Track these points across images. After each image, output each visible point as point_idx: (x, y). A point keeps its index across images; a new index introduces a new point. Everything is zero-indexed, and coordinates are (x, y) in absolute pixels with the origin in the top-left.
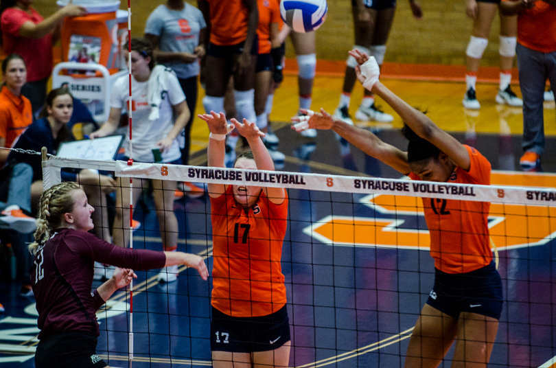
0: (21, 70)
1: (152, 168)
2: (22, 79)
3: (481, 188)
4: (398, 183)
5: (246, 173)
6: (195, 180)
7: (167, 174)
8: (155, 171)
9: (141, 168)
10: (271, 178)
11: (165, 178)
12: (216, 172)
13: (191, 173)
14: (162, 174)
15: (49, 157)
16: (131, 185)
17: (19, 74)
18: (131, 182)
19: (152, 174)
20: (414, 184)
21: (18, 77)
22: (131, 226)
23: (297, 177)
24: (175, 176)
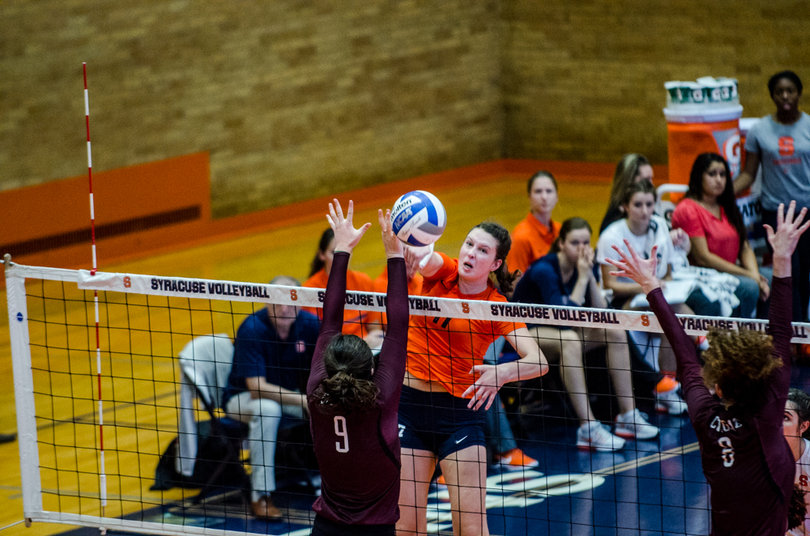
0: (549, 191)
1: (115, 279)
2: (549, 202)
3: (445, 302)
4: (362, 296)
5: (209, 285)
6: (158, 292)
7: (129, 286)
8: (118, 282)
9: (103, 279)
10: (235, 291)
11: (129, 290)
12: (180, 283)
13: (155, 284)
14: (126, 286)
15: (11, 265)
16: (96, 299)
17: (545, 195)
18: (96, 295)
19: (116, 286)
20: (378, 297)
21: (544, 201)
22: (98, 347)
23: (260, 288)
24: (139, 288)
